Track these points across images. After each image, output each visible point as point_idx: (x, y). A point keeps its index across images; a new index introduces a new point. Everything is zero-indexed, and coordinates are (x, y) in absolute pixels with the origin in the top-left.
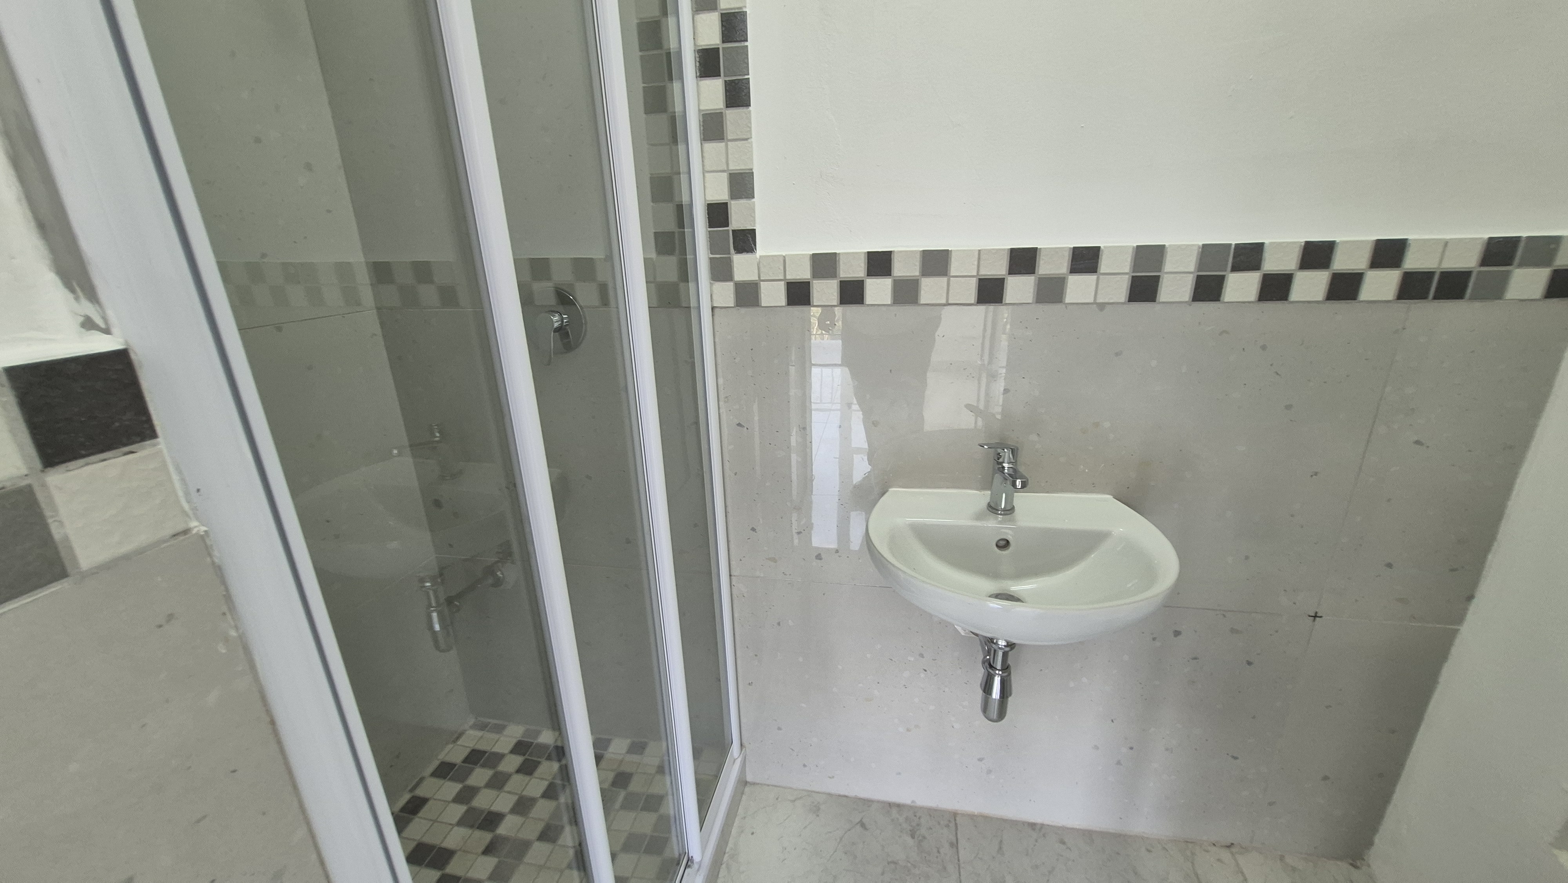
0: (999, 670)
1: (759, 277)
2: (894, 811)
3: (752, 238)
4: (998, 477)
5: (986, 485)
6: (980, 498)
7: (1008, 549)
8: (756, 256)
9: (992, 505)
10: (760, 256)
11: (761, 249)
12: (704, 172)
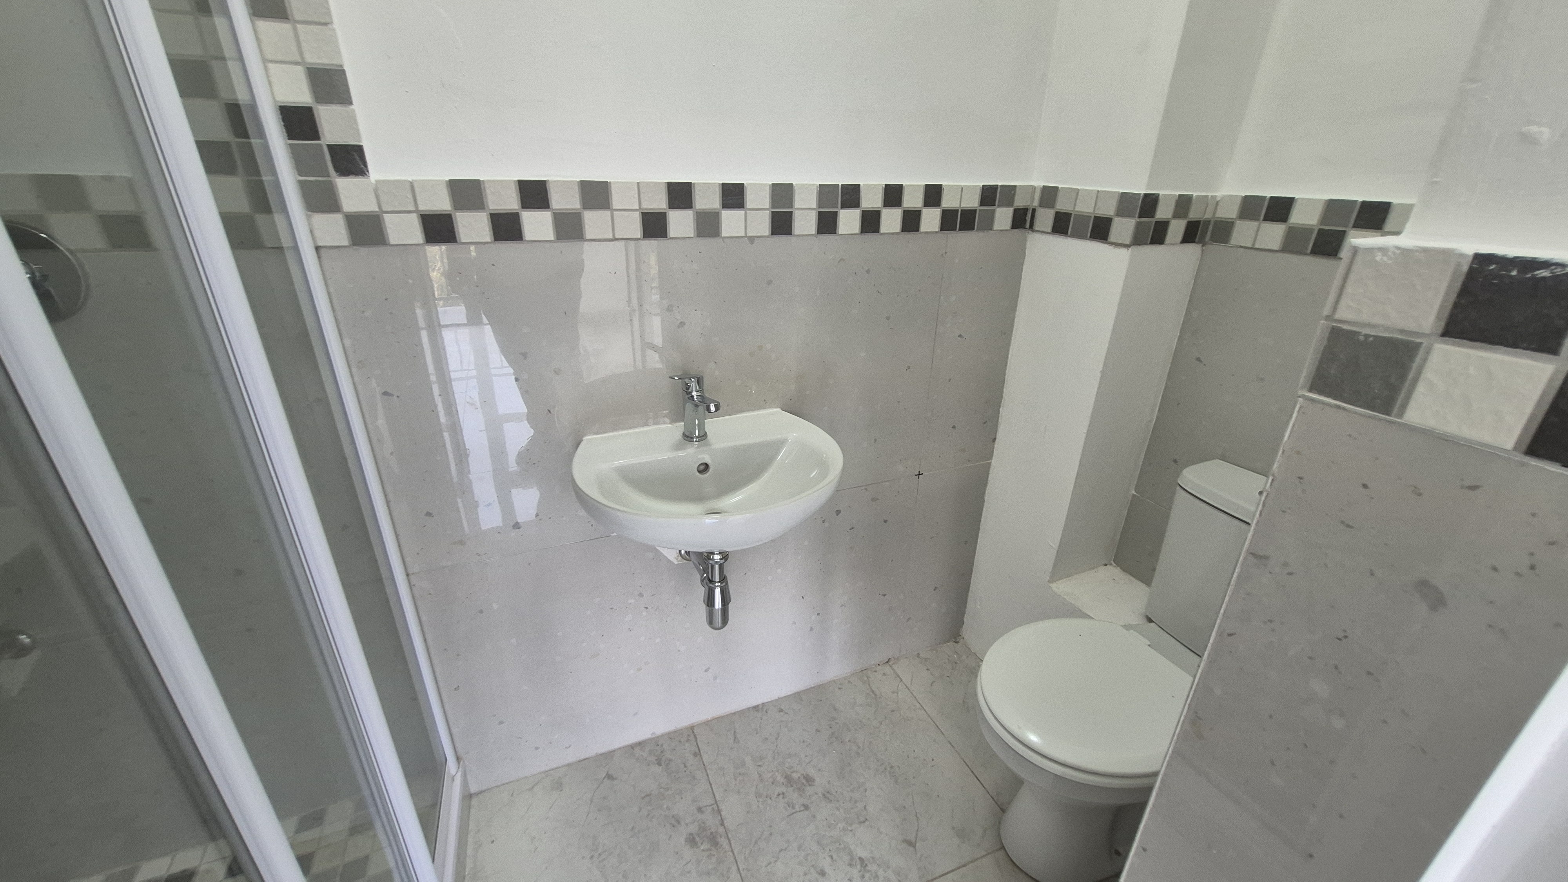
0: (718, 582)
1: (380, 206)
2: (638, 752)
3: (359, 157)
4: (689, 406)
5: (678, 416)
6: (674, 430)
7: (707, 472)
8: (370, 180)
9: (687, 434)
10: (376, 181)
11: (375, 173)
12: (265, 61)
